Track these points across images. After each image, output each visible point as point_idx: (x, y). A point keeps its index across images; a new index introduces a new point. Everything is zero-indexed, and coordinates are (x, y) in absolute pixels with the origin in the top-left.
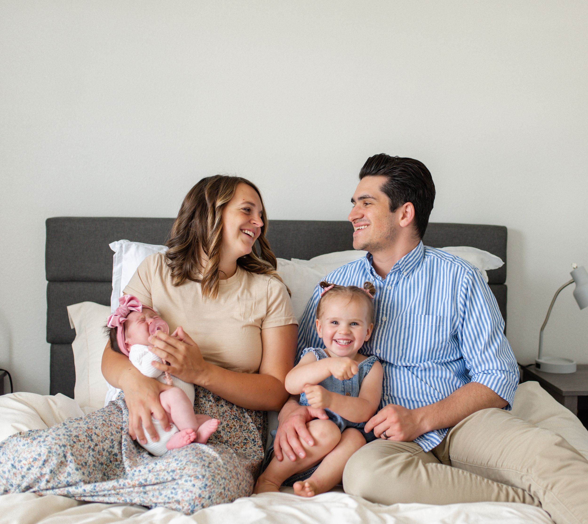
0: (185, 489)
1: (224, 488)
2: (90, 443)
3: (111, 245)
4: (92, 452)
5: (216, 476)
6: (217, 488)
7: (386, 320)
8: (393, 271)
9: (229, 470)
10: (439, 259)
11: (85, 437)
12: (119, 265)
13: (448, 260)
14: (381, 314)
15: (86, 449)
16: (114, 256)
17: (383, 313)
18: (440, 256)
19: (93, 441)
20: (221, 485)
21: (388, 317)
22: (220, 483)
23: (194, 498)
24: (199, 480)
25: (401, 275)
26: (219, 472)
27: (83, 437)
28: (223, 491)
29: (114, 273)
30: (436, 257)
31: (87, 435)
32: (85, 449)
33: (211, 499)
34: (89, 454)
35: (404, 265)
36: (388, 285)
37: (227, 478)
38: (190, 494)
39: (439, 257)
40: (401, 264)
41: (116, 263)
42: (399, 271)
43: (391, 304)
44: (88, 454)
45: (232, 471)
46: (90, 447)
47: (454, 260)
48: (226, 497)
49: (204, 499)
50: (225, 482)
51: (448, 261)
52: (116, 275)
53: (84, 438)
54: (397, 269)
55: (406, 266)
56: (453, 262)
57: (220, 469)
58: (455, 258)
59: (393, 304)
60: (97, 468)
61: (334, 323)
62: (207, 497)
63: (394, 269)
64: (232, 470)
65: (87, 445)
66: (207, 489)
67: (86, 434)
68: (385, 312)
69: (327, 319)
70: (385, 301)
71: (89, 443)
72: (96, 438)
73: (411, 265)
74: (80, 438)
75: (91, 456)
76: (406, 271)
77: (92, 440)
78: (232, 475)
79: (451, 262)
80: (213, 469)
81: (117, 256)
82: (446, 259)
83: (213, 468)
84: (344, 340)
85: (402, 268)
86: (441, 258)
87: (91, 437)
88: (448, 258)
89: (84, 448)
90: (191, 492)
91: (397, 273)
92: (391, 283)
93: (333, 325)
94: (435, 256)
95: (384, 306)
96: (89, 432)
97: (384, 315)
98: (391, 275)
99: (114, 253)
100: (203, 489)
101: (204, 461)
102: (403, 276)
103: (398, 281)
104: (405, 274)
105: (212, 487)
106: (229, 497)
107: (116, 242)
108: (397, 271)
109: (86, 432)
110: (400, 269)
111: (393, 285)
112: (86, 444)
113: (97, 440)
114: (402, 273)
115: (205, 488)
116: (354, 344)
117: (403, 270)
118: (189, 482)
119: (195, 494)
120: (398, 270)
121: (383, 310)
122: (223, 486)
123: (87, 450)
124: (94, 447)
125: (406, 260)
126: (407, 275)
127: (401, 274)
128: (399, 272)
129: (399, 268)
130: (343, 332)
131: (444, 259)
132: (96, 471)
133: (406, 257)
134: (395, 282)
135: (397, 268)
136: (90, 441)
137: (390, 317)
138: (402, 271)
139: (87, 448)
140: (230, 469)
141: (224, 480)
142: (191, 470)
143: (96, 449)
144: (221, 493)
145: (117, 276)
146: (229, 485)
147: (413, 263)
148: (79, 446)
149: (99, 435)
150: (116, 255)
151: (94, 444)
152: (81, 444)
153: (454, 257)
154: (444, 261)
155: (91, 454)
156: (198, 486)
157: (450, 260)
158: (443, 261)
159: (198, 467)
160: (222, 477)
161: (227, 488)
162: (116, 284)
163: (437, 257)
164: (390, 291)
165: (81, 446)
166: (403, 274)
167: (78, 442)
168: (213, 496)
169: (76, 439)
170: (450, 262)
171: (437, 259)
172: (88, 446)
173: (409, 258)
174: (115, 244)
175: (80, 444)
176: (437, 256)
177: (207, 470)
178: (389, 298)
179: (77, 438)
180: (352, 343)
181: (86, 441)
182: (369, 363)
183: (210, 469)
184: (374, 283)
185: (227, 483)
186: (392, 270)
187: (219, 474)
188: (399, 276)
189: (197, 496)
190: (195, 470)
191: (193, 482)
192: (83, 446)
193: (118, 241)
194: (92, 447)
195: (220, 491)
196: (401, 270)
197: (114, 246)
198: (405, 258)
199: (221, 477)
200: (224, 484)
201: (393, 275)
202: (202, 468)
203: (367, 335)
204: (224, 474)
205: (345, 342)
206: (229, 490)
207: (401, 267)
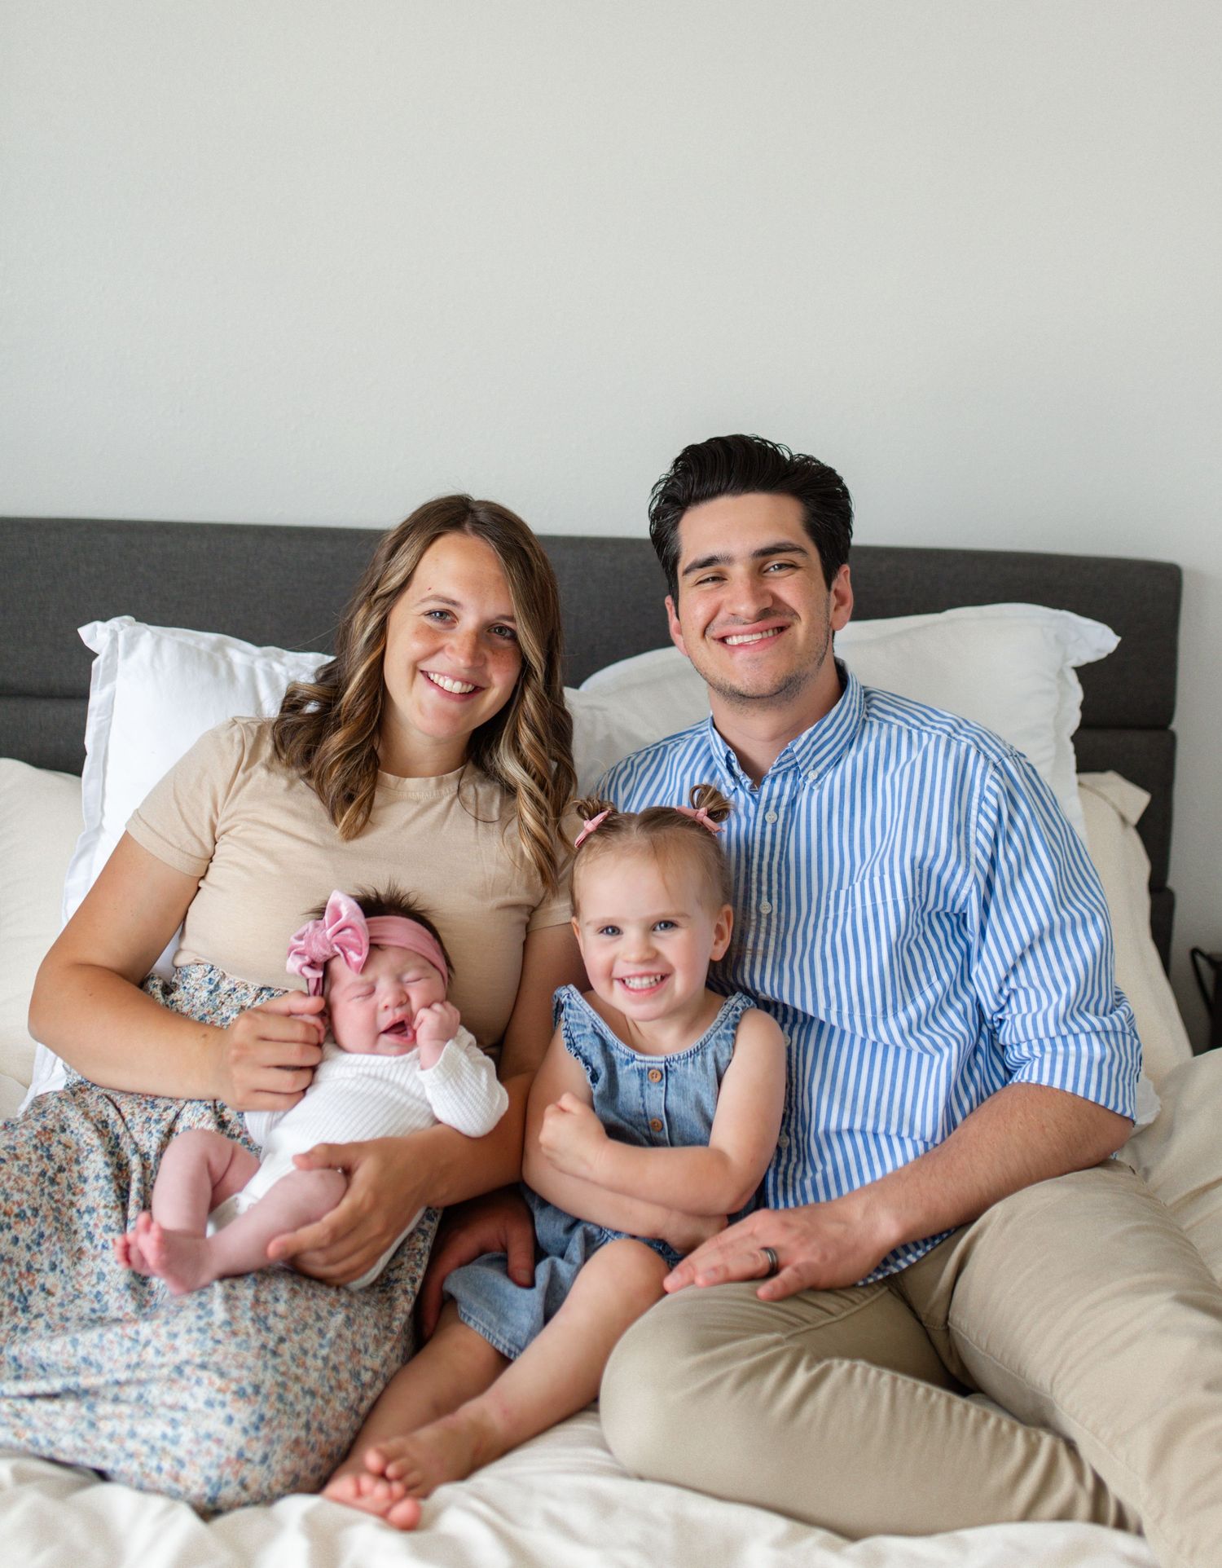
0: (202, 1431)
1: (307, 1426)
2: (46, 1165)
3: (84, 632)
4: (50, 1187)
5: (290, 1384)
6: (289, 1427)
7: (771, 912)
8: (776, 771)
9: (331, 1364)
10: (915, 732)
11: (31, 1149)
12: (107, 690)
13: (940, 729)
14: (754, 895)
15: (33, 1178)
16: (94, 663)
17: (759, 892)
18: (917, 723)
19: (53, 1160)
20: (298, 1415)
21: (775, 901)
22: (299, 1407)
23: (223, 1460)
24: (245, 1402)
25: (801, 779)
26: (300, 1371)
27: (27, 1150)
28: (303, 1433)
29: (93, 709)
30: (905, 726)
31: (39, 1145)
32: (31, 1176)
33: (268, 1463)
34: (42, 1190)
35: (807, 753)
36: (767, 808)
37: (321, 1392)
38: (215, 1449)
39: (914, 726)
40: (798, 752)
41: (99, 682)
42: (794, 769)
43: (779, 864)
44: (38, 1189)
45: (342, 1368)
46: (45, 1173)
47: (955, 731)
48: (313, 1449)
49: (249, 1466)
50: (312, 1405)
51: (939, 733)
52: (98, 715)
53: (29, 1153)
54: (789, 765)
55: (815, 753)
56: (954, 735)
57: (304, 1363)
58: (960, 726)
59: (783, 862)
60: (64, 1227)
61: (610, 930)
62: (257, 1458)
63: (779, 765)
64: (340, 1363)
65: (37, 1167)
66: (264, 1431)
67: (35, 1141)
68: (764, 888)
69: (588, 924)
70: (761, 856)
71: (43, 1162)
72: (62, 1152)
73: (830, 752)
74: (18, 1151)
75: (46, 1197)
76: (815, 767)
77: (50, 1157)
78: (338, 1381)
79: (949, 735)
80: (284, 1363)
81: (101, 664)
82: (933, 727)
83: (287, 1357)
84: (641, 976)
85: (801, 761)
86: (918, 729)
87: (48, 1150)
88: (938, 725)
89: (28, 1174)
90: (219, 1441)
91: (791, 775)
92: (773, 803)
93: (604, 938)
94: (902, 724)
95: (760, 870)
96: (43, 1139)
97: (765, 898)
98: (774, 780)
99: (95, 655)
100: (252, 1433)
101: (268, 1329)
102: (808, 783)
103: (795, 797)
104: (813, 776)
105: (275, 1423)
106: (320, 1449)
107: (98, 624)
108: (789, 769)
109: (36, 1137)
110: (797, 764)
111: (782, 810)
112: (34, 1165)
113: (63, 1157)
114: (803, 775)
115: (257, 1428)
116: (673, 984)
117: (806, 766)
118: (218, 1409)
119: (228, 1448)
120: (792, 766)
121: (760, 882)
122: (303, 1419)
123: (37, 1179)
124: (55, 1174)
125: (814, 738)
126: (818, 779)
127: (800, 776)
128: (795, 772)
129: (793, 762)
130: (634, 956)
131: (929, 729)
132: (64, 1234)
133: (815, 730)
134: (785, 800)
135: (788, 761)
136: (45, 1160)
137: (780, 899)
138: (803, 770)
139: (36, 1176)
140: (334, 1359)
141: (308, 1400)
142: (230, 1356)
143: (61, 1178)
144: (297, 1442)
145: (100, 718)
146: (324, 1413)
147: (836, 745)
148: (16, 1169)
149: (68, 1144)
150: (99, 664)
151: (56, 1167)
152: (21, 1165)
153: (956, 720)
154: (930, 734)
155: (46, 1191)
156: (240, 1421)
157: (944, 731)
158: (925, 735)
159: (248, 1351)
160: (306, 1387)
161: (315, 1425)
162: (97, 739)
163: (907, 727)
164: (775, 825)
165: (21, 1169)
166: (806, 777)
167: (12, 1159)
168: (275, 1452)
169: (9, 1153)
170: (944, 737)
171: (910, 732)
172: (38, 1170)
173: (824, 732)
174: (95, 628)
175: (18, 1165)
176: (907, 723)
177: (272, 1362)
178: (773, 845)
179: (12, 1152)
180: (668, 981)
181: (34, 1157)
182: (727, 1028)
183: (279, 1360)
184: (733, 797)
185: (317, 1407)
186: (774, 768)
187: (297, 1379)
188: (795, 783)
189: (233, 1455)
190: (241, 1360)
191: (229, 1410)
192: (25, 1170)
193: (104, 620)
194: (50, 1173)
195: (294, 1436)
196: (801, 767)
197: (94, 634)
198: (810, 736)
199: (303, 1389)
200: (308, 1410)
201: (779, 780)
202: (258, 1356)
203: (716, 943)
204: (312, 1380)
205: (646, 981)
206: (320, 1430)
207: (798, 759)
